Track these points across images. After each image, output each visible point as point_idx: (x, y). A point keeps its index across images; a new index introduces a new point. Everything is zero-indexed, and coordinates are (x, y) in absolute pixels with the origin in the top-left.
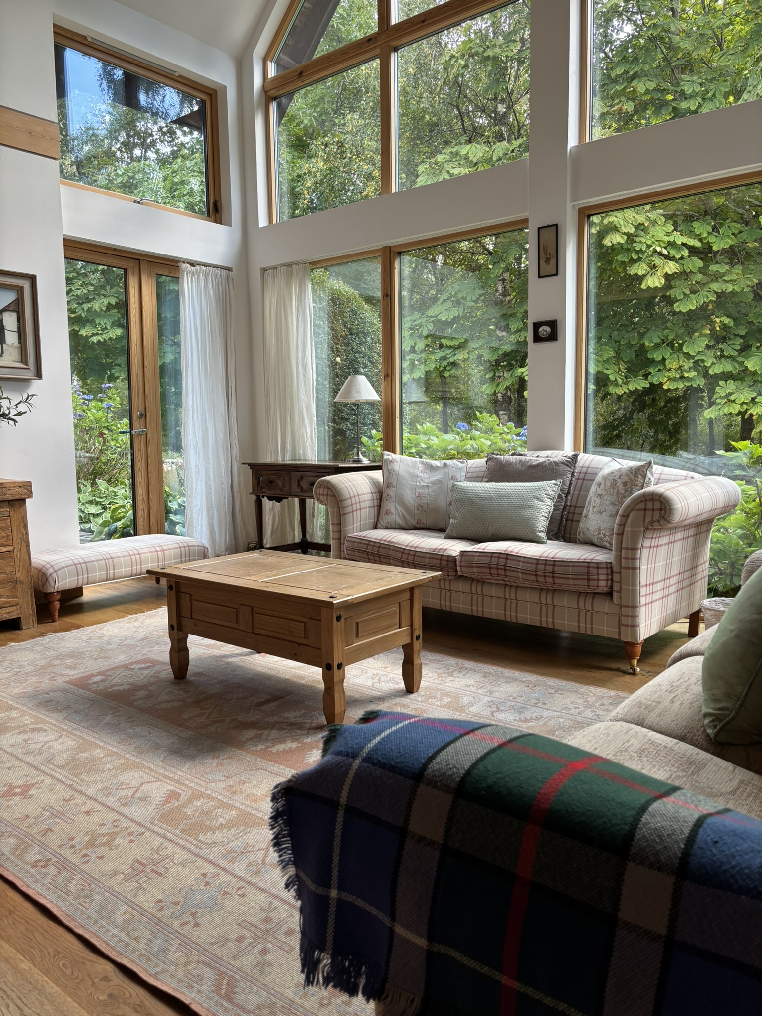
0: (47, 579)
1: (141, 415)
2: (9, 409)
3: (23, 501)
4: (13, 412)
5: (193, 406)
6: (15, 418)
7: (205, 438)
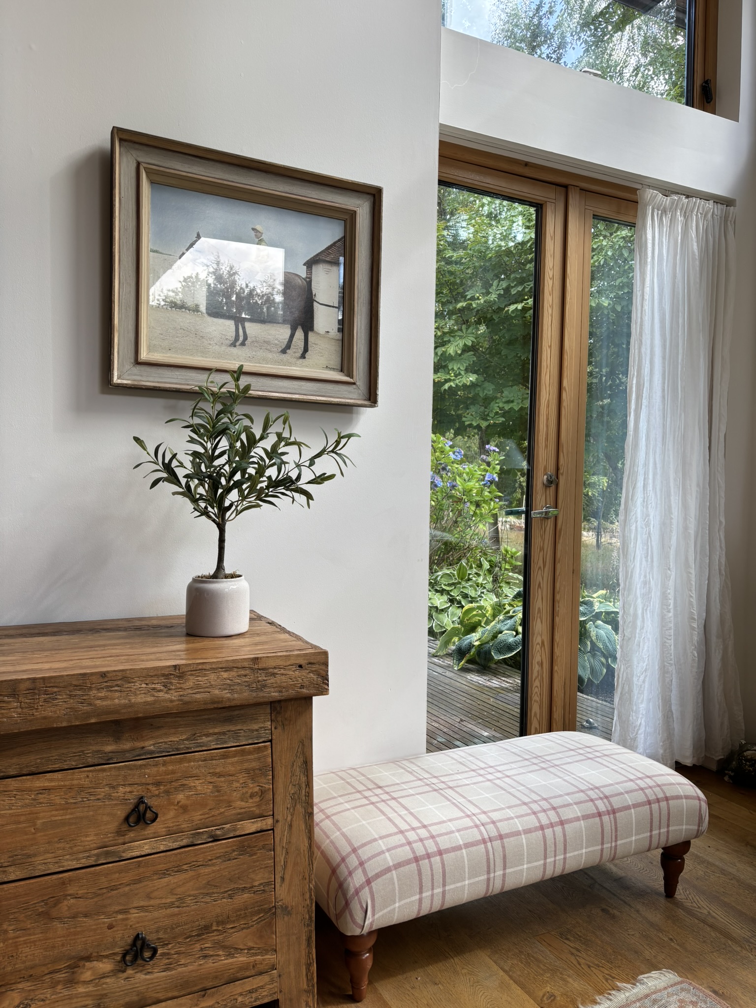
0: (347, 904)
1: (550, 482)
2: (298, 466)
3: (307, 701)
4: (307, 475)
5: (646, 465)
6: (309, 488)
7: (665, 526)
